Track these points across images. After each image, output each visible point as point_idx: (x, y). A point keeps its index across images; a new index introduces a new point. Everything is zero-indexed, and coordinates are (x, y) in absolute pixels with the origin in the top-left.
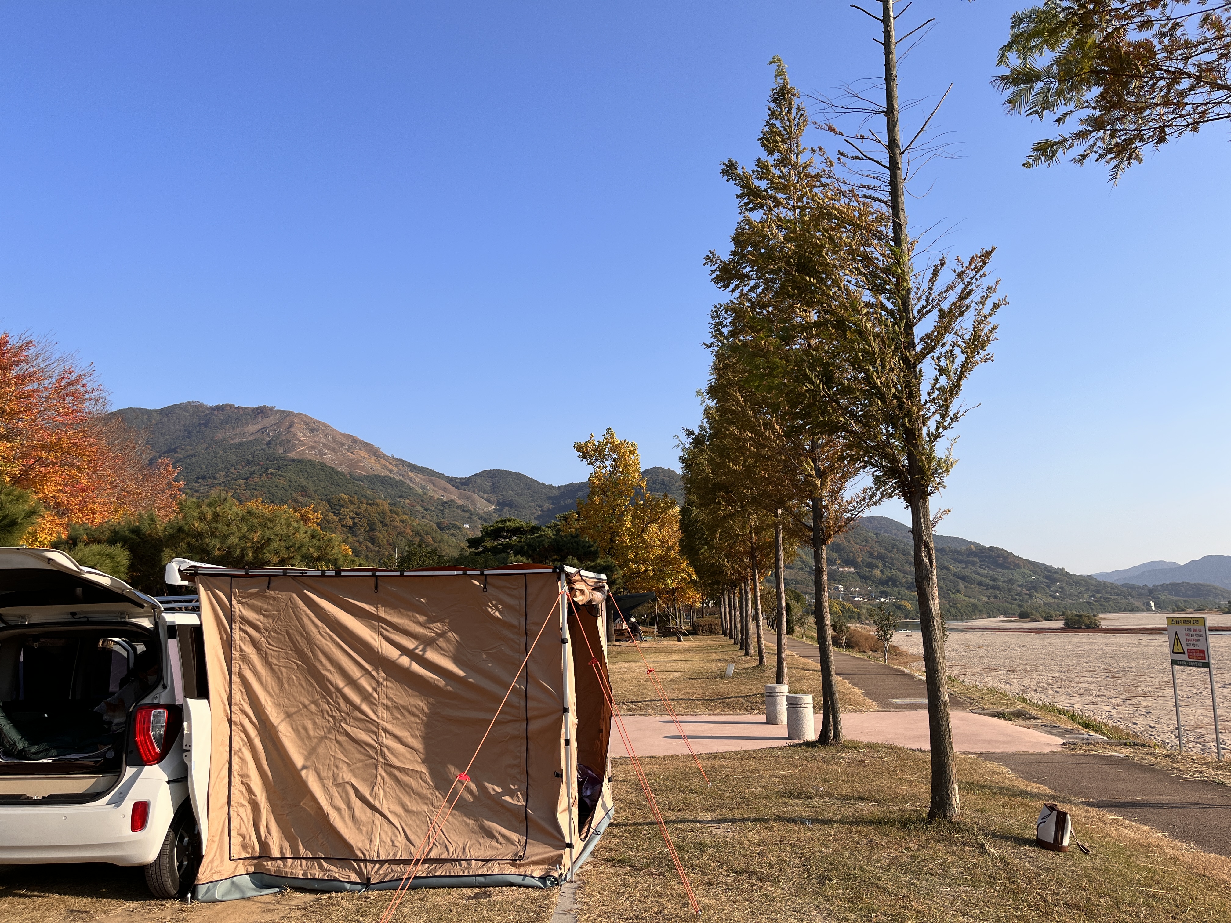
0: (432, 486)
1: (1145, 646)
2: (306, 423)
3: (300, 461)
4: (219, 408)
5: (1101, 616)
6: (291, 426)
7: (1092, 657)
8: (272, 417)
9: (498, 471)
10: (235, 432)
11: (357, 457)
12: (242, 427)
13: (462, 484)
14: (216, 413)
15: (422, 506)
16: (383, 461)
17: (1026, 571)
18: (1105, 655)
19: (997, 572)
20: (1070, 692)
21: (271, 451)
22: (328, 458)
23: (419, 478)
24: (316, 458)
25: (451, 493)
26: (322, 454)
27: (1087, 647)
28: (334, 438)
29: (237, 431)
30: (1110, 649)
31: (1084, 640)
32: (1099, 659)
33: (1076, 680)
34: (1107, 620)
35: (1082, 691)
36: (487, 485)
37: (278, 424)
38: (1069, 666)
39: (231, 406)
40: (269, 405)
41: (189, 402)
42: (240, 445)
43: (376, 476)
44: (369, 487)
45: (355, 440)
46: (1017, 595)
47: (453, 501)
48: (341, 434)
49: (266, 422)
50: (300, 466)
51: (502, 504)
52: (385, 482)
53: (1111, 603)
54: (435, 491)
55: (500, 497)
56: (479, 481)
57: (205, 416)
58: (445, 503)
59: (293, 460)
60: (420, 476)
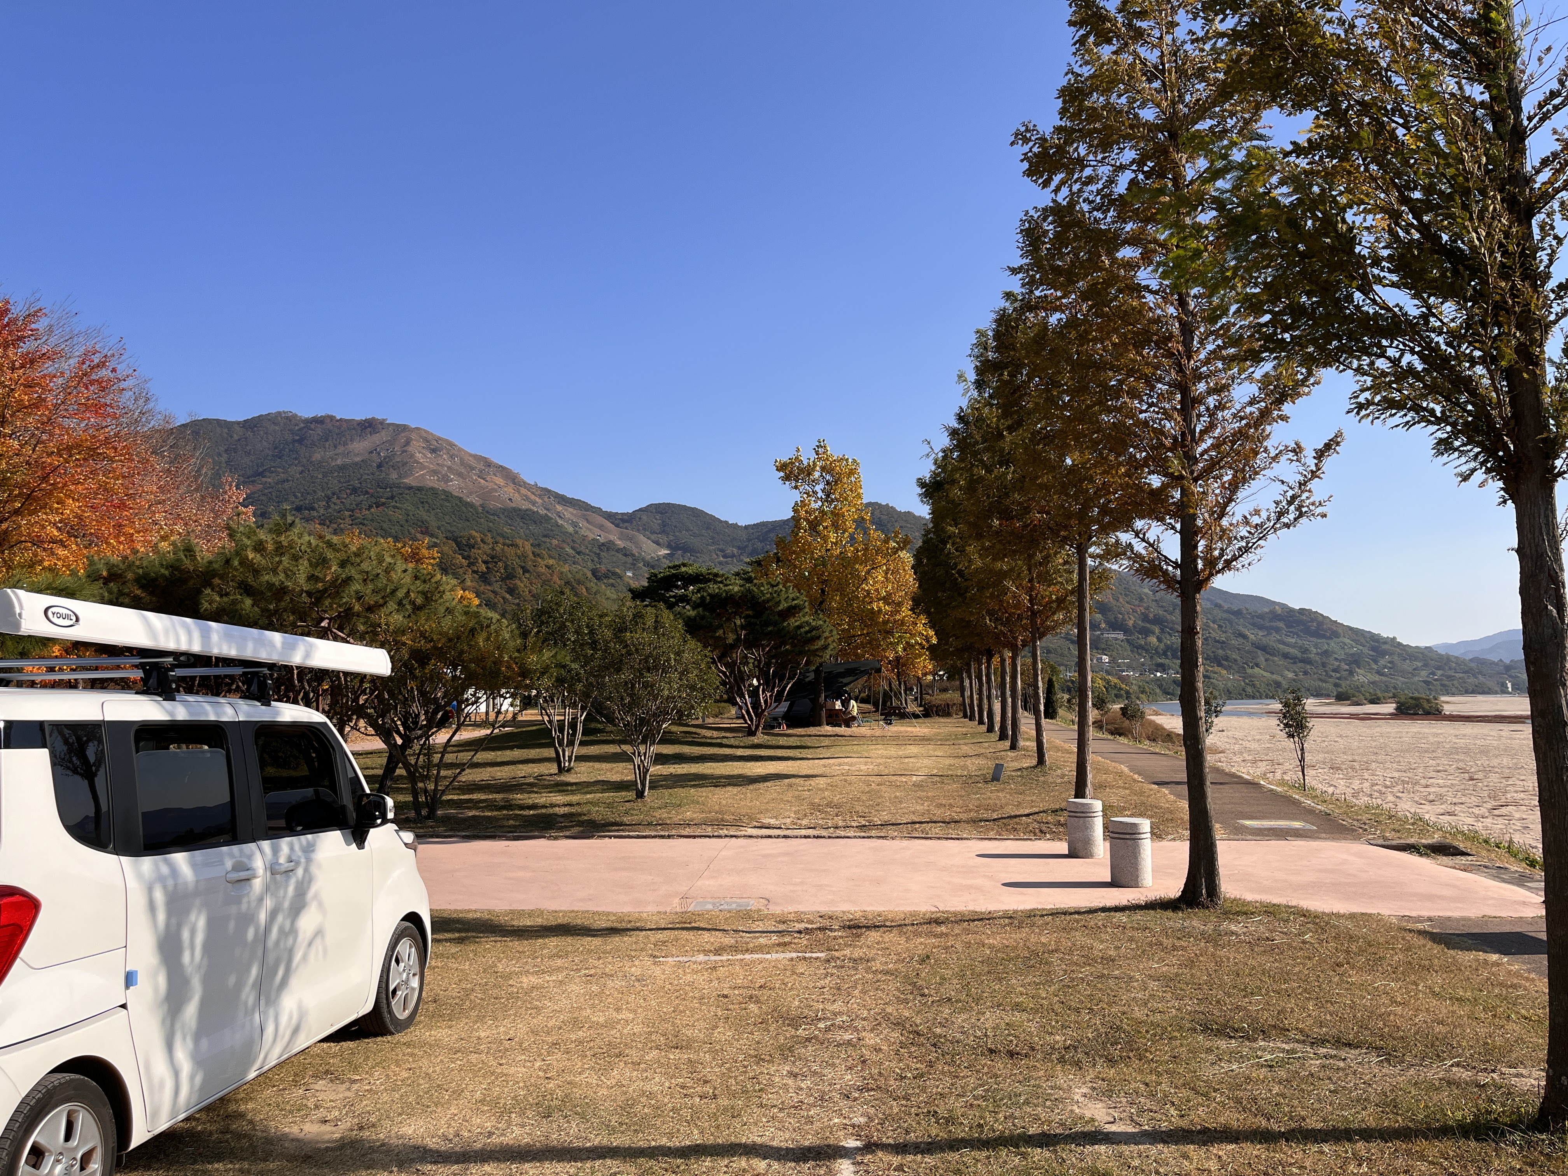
0: (585, 523)
1: (1507, 738)
2: (426, 440)
3: (420, 489)
4: (318, 421)
5: (1443, 698)
6: (408, 443)
7: (1439, 753)
8: (383, 433)
9: (668, 505)
10: (337, 451)
11: (491, 486)
12: (345, 444)
13: (623, 521)
14: (312, 426)
15: (573, 548)
16: (523, 491)
17: (1347, 641)
18: (1455, 750)
19: (1308, 642)
20: (1417, 799)
21: (383, 475)
22: (455, 485)
23: (569, 513)
24: (441, 486)
25: (609, 532)
26: (447, 480)
27: (1432, 739)
28: (462, 460)
29: (341, 449)
30: (1461, 742)
31: (1426, 730)
32: (1448, 754)
33: (1423, 782)
34: (1452, 704)
35: (1431, 797)
36: (656, 523)
37: (392, 442)
38: (1410, 763)
39: (332, 418)
40: (379, 417)
41: (279, 413)
42: (343, 468)
43: (515, 510)
44: (507, 523)
45: (488, 464)
46: (1334, 671)
47: (611, 542)
48: (471, 455)
49: (376, 439)
50: (419, 495)
51: (673, 547)
52: (526, 516)
53: (1455, 682)
54: (590, 530)
55: (672, 538)
56: (644, 517)
57: (300, 430)
58: (603, 544)
59: (410, 488)
60: (571, 510)
